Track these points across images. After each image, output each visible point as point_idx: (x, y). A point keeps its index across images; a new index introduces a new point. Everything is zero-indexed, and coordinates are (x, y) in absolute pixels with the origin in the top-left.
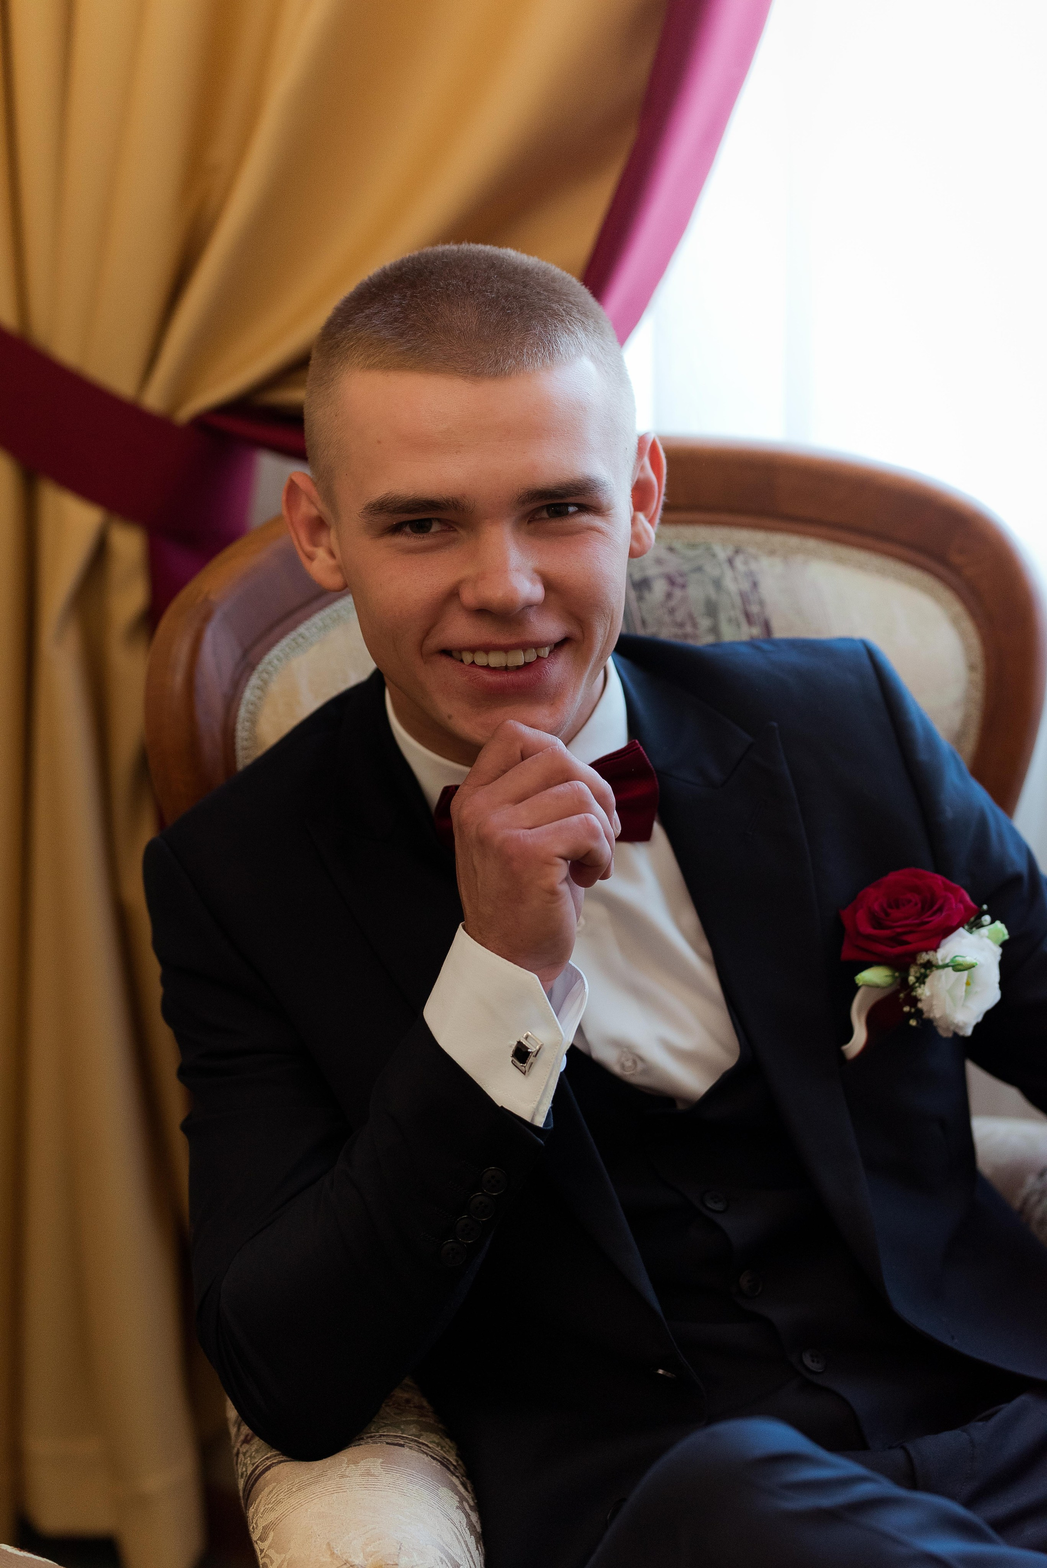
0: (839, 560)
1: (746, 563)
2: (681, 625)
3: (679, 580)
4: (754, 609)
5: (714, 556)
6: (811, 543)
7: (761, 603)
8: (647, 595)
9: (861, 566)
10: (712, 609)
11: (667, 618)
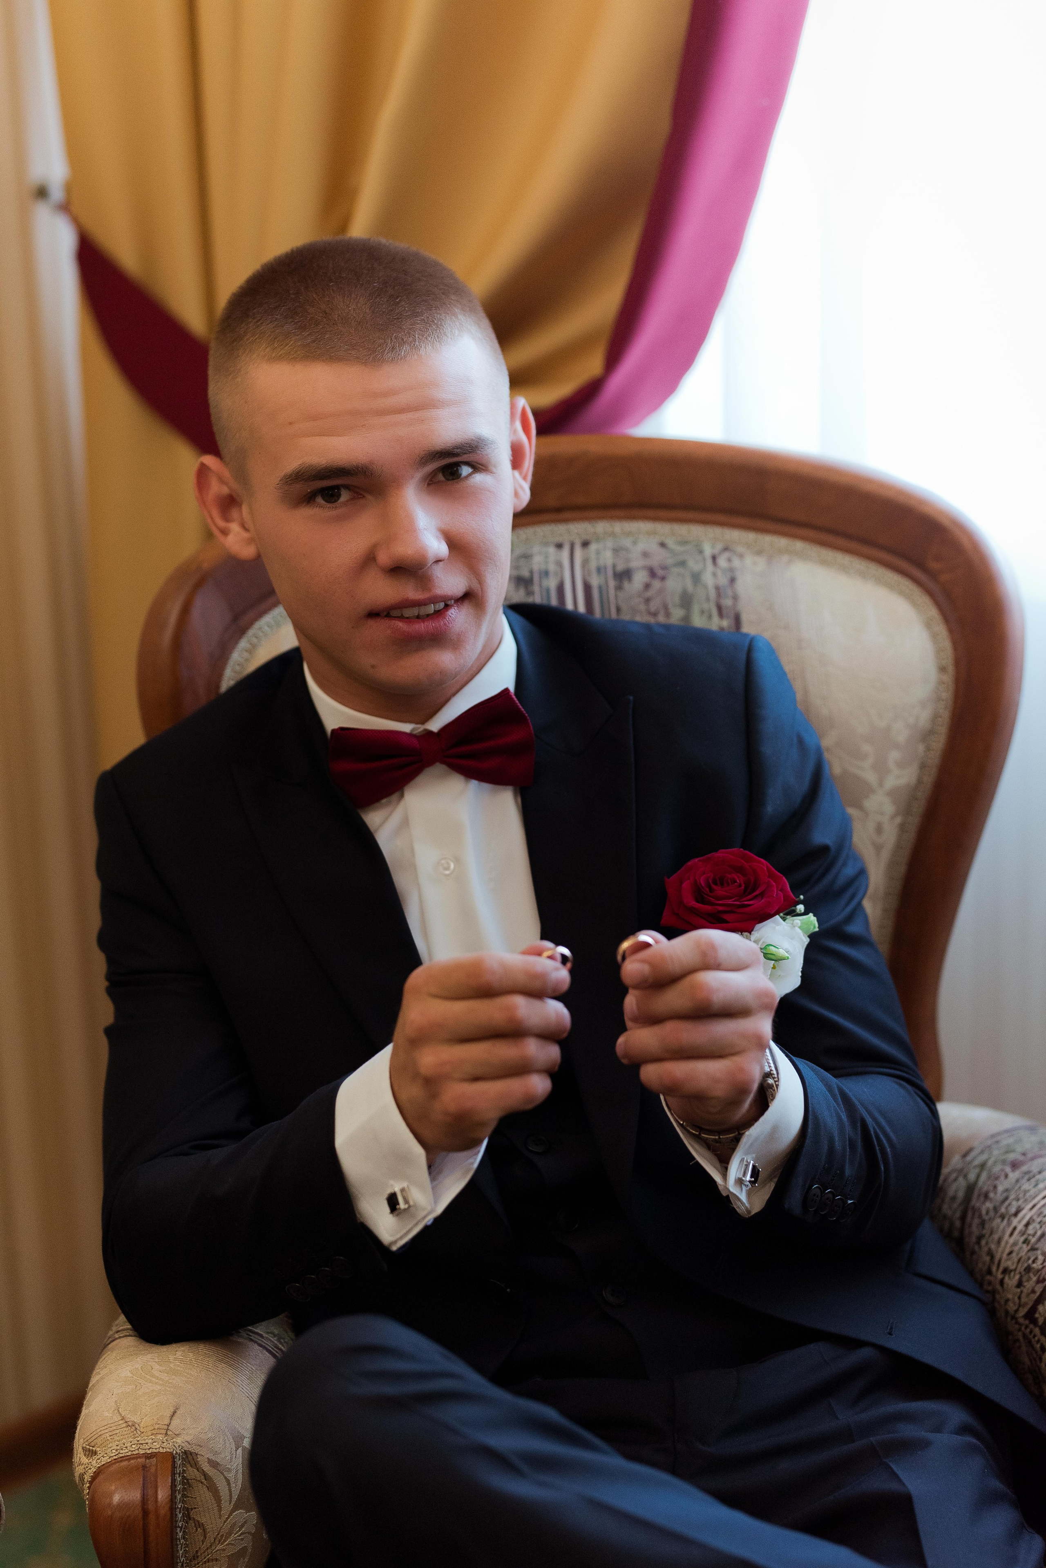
0: (824, 563)
1: (729, 560)
2: (655, 615)
3: (660, 573)
4: (727, 602)
5: (701, 552)
6: (799, 545)
7: (735, 598)
8: (626, 585)
9: (844, 569)
10: (686, 601)
11: (642, 607)
